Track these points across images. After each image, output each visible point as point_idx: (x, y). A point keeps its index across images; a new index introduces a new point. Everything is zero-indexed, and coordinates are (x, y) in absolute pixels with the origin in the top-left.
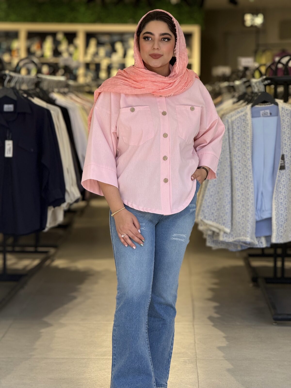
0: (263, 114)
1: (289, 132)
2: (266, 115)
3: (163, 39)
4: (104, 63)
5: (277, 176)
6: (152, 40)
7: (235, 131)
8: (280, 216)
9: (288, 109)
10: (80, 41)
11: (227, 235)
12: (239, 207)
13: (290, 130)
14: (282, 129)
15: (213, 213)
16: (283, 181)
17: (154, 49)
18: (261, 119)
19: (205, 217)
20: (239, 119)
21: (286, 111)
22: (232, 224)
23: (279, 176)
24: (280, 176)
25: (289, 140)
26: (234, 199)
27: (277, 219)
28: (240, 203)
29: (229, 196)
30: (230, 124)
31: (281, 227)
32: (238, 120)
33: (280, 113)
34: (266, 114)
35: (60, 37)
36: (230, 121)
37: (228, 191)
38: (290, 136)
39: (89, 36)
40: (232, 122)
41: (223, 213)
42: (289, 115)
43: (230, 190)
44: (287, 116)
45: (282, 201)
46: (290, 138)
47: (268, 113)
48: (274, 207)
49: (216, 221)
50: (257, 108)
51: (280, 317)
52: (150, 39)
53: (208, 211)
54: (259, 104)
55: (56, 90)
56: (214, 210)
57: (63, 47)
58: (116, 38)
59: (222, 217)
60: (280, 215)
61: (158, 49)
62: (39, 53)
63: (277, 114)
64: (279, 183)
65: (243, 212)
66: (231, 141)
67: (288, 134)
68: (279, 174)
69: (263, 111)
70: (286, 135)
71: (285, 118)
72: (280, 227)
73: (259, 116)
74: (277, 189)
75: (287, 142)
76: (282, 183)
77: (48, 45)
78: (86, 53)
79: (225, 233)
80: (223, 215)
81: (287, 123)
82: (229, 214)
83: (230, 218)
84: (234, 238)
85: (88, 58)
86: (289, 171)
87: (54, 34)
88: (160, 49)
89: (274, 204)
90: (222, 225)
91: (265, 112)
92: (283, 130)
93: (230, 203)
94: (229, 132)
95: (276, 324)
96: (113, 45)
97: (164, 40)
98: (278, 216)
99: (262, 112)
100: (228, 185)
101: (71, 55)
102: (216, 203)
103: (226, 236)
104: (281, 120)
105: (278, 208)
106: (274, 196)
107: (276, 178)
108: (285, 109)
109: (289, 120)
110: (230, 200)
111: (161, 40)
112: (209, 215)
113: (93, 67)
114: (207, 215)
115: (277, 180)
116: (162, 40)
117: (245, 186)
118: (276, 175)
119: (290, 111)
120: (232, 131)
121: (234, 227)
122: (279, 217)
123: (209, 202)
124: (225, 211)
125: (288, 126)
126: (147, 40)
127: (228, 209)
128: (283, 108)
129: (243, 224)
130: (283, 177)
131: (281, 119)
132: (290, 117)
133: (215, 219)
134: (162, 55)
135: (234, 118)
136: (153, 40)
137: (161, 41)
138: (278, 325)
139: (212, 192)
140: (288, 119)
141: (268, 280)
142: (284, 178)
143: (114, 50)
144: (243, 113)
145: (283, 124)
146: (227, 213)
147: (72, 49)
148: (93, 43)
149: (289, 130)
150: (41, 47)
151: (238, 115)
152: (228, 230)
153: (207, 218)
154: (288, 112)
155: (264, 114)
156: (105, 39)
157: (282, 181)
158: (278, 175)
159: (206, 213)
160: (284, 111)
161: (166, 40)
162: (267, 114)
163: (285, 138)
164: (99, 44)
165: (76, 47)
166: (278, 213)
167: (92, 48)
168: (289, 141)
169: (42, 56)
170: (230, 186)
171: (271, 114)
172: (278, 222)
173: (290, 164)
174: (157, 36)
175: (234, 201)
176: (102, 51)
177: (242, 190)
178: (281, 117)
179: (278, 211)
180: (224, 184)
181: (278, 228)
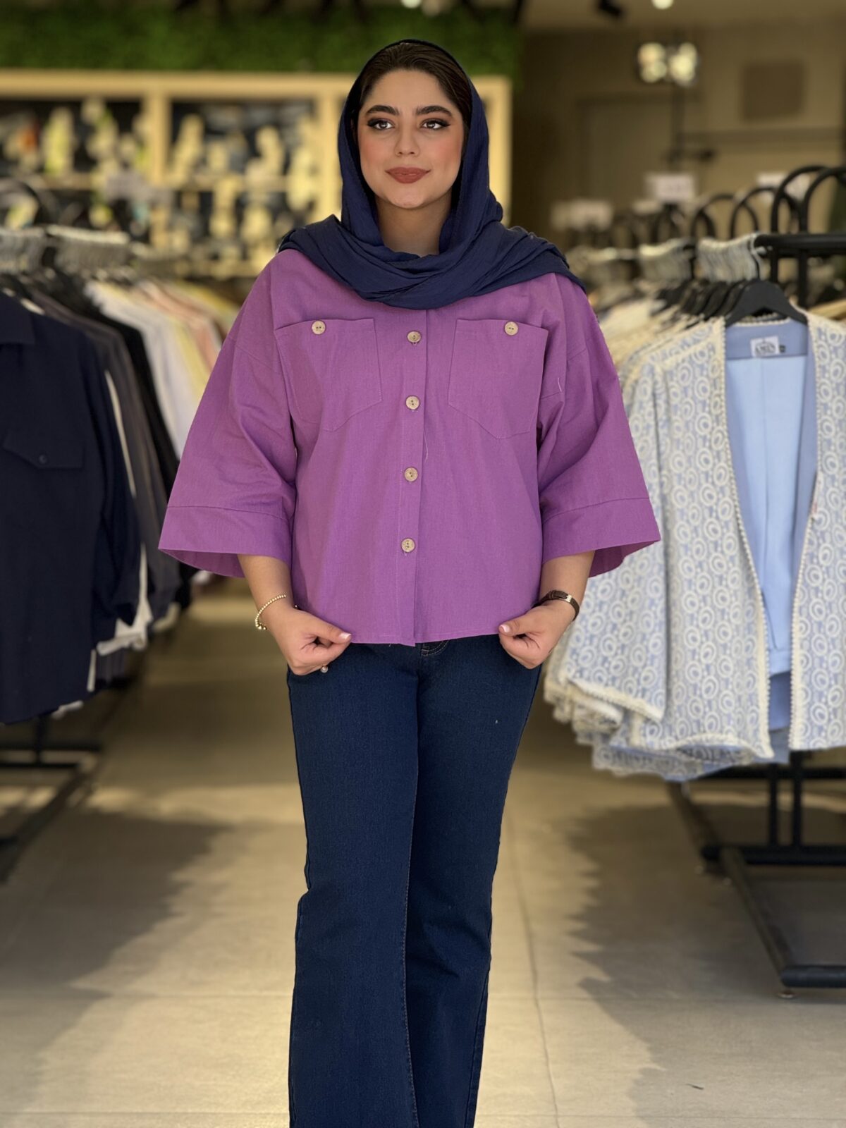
0: (759, 348)
1: (840, 405)
2: (767, 354)
3: (428, 123)
4: (226, 191)
5: (806, 541)
6: (393, 127)
7: (675, 401)
8: (816, 665)
9: (835, 332)
10: (153, 124)
11: (655, 728)
12: (694, 639)
13: (843, 399)
14: (818, 395)
15: (605, 659)
16: (825, 557)
17: (401, 153)
18: (755, 364)
19: (581, 671)
20: (686, 364)
21: (830, 341)
22: (669, 693)
23: (811, 543)
24: (815, 541)
25: (841, 430)
26: (675, 612)
27: (808, 673)
28: (698, 626)
29: (661, 604)
30: (659, 378)
31: (820, 701)
32: (685, 368)
33: (814, 346)
34: (769, 351)
35: (93, 112)
36: (658, 370)
37: (657, 590)
38: (842, 417)
39: (180, 110)
40: (667, 375)
41: (640, 658)
42: (841, 352)
43: (661, 587)
44: (833, 356)
45: (821, 618)
46: (844, 424)
47: (773, 346)
48: (797, 636)
49: (617, 683)
50: (742, 329)
51: (802, 975)
52: (389, 126)
53: (590, 651)
54: (747, 318)
55: (102, 274)
56: (610, 648)
57: (103, 141)
58: (259, 115)
59: (636, 670)
60: (817, 661)
61: (412, 153)
62: (29, 159)
63: (805, 350)
64: (812, 562)
65: (706, 655)
66: (662, 432)
67: (838, 410)
68: (810, 534)
69: (760, 341)
70: (831, 415)
71: (827, 361)
72: (816, 699)
73: (750, 357)
74: (804, 582)
75: (835, 437)
76: (822, 562)
77: (59, 137)
78: (170, 159)
79: (648, 720)
80: (640, 664)
81: (833, 378)
82: (660, 662)
83: (663, 675)
84: (677, 738)
85: (179, 176)
86: (841, 528)
87: (74, 105)
88: (419, 154)
89: (796, 627)
90: (636, 696)
91: (764, 342)
92: (822, 400)
93: (664, 628)
94: (655, 405)
95: (790, 996)
96: (250, 136)
97: (431, 126)
98: (810, 665)
99: (755, 343)
100: (656, 569)
101: (125, 165)
102: (615, 627)
103: (652, 732)
104: (818, 370)
105: (810, 642)
106: (797, 604)
107: (801, 547)
108: (828, 334)
109: (839, 368)
110: (661, 617)
111: (422, 127)
112: (595, 664)
113: (191, 202)
114: (586, 665)
115: (805, 552)
116: (425, 125)
117: (710, 572)
118: (802, 537)
119: (843, 340)
120: (668, 402)
121: (676, 702)
122: (812, 669)
123: (594, 625)
124: (648, 651)
125: (838, 385)
126: (378, 129)
127: (655, 645)
128: (823, 330)
129: (708, 690)
130: (823, 546)
131: (817, 365)
132: (843, 359)
133: (614, 679)
134: (427, 169)
135: (670, 363)
136: (397, 129)
137: (422, 129)
138: (796, 999)
139: (604, 591)
140: (838, 364)
141: (753, 856)
142: (826, 548)
143: (253, 152)
144: (699, 347)
145: (823, 380)
146: (653, 657)
147: (128, 147)
148: (191, 130)
149: (840, 397)
150: (37, 140)
151: (685, 354)
152: (656, 713)
153: (586, 674)
154: (838, 344)
155: (763, 348)
156: (227, 118)
157: (821, 556)
158: (807, 536)
159: (585, 658)
160: (826, 341)
161: (437, 126)
162: (771, 349)
163: (828, 422)
164: (211, 133)
165: (141, 143)
166: (809, 655)
167: (190, 145)
168: (840, 434)
169: (41, 169)
170: (662, 574)
171: (782, 348)
172: (809, 684)
173: (843, 505)
174: (407, 116)
175: (675, 620)
176: (220, 155)
177: (702, 586)
178: (817, 359)
179: (810, 650)
180: (642, 566)
181: (810, 704)
